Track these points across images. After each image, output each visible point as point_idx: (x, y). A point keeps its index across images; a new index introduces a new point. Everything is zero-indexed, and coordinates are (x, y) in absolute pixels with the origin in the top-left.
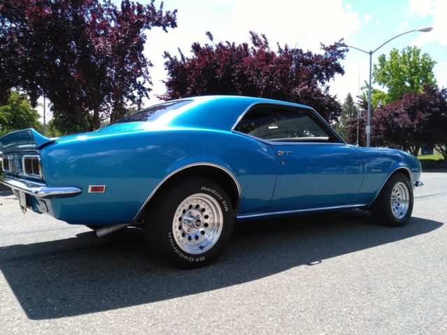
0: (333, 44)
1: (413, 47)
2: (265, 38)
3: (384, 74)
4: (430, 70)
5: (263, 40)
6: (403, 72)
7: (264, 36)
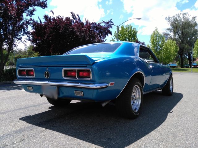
0: (108, 21)
1: (130, 25)
2: (79, 16)
3: (119, 35)
4: (136, 34)
5: (77, 17)
6: (126, 35)
7: (78, 15)
